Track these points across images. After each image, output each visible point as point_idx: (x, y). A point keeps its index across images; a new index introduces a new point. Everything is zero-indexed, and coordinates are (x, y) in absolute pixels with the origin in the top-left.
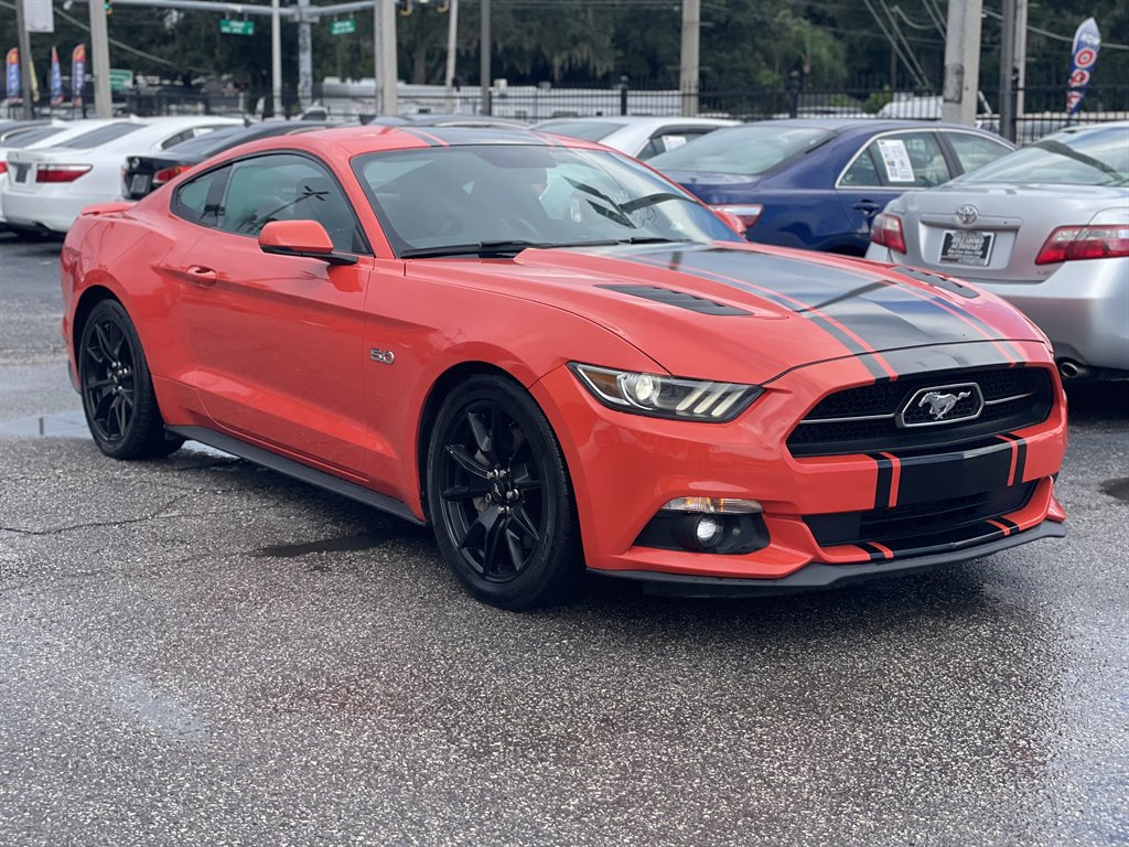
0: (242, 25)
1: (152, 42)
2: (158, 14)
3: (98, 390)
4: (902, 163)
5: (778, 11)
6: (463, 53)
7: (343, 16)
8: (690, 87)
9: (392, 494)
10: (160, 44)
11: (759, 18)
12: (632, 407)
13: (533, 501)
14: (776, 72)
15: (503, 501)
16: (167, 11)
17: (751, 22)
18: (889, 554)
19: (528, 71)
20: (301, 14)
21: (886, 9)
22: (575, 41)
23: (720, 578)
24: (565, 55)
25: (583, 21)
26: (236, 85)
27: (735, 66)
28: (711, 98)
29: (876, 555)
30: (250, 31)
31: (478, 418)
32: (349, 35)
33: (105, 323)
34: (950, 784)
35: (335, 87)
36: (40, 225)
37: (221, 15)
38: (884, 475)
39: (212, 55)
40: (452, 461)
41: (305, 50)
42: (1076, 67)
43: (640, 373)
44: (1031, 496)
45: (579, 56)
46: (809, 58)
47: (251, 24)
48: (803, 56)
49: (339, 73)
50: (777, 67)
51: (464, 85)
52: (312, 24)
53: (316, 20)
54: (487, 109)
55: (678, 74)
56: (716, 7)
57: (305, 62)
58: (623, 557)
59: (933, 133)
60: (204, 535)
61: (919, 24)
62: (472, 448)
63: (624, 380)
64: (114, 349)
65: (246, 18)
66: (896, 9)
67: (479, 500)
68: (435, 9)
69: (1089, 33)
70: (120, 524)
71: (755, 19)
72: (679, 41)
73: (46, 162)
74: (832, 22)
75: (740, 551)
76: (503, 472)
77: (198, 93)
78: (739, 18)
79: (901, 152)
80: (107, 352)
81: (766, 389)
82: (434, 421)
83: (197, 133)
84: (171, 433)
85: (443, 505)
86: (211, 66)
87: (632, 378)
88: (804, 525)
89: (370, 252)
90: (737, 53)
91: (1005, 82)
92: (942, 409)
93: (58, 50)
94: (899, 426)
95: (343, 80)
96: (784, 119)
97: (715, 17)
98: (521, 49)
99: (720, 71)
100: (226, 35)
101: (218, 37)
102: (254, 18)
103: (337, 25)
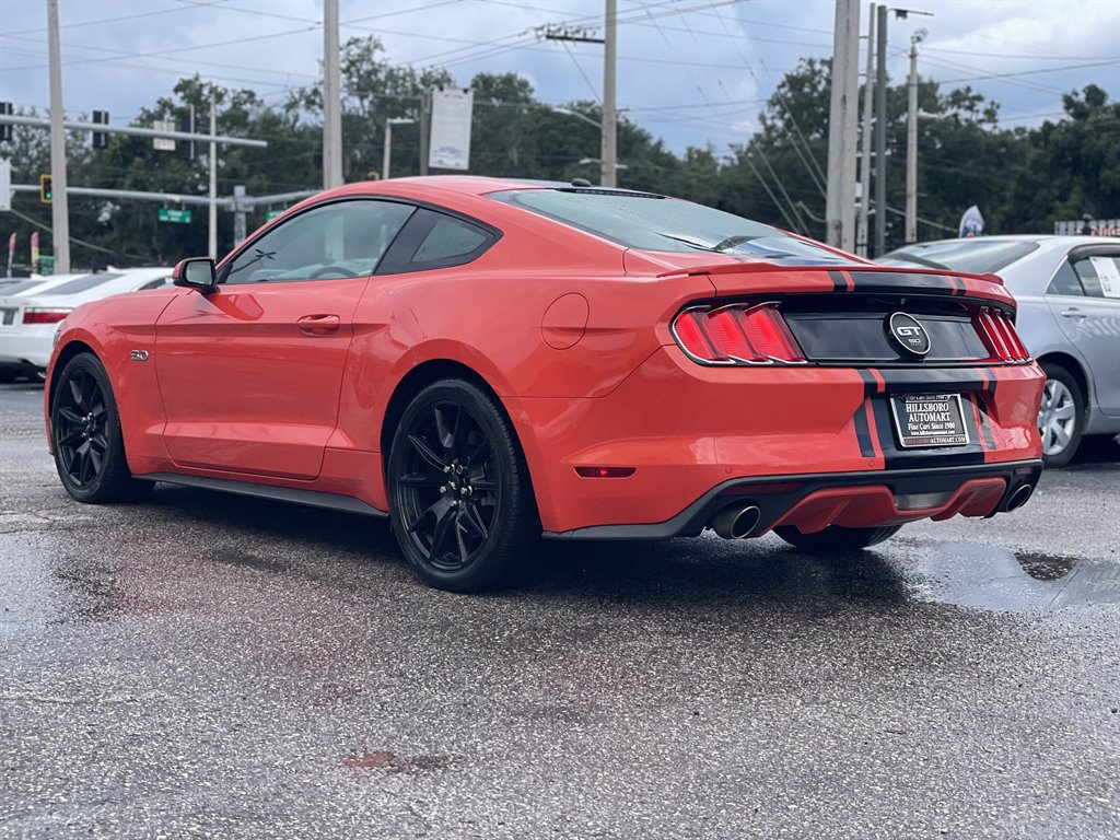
0: (179, 214)
1: (87, 233)
2: (94, 205)
7: (277, 206)
10: (95, 235)
16: (102, 201)
20: (236, 203)
21: (790, 203)
30: (188, 220)
36: (25, 361)
37: (160, 204)
39: (149, 242)
41: (240, 237)
47: (189, 213)
52: (247, 214)
53: (251, 209)
65: (184, 208)
66: (800, 204)
69: (973, 220)
73: (33, 305)
86: (147, 253)
100: (164, 223)
101: (155, 225)
102: (192, 208)
103: (271, 214)
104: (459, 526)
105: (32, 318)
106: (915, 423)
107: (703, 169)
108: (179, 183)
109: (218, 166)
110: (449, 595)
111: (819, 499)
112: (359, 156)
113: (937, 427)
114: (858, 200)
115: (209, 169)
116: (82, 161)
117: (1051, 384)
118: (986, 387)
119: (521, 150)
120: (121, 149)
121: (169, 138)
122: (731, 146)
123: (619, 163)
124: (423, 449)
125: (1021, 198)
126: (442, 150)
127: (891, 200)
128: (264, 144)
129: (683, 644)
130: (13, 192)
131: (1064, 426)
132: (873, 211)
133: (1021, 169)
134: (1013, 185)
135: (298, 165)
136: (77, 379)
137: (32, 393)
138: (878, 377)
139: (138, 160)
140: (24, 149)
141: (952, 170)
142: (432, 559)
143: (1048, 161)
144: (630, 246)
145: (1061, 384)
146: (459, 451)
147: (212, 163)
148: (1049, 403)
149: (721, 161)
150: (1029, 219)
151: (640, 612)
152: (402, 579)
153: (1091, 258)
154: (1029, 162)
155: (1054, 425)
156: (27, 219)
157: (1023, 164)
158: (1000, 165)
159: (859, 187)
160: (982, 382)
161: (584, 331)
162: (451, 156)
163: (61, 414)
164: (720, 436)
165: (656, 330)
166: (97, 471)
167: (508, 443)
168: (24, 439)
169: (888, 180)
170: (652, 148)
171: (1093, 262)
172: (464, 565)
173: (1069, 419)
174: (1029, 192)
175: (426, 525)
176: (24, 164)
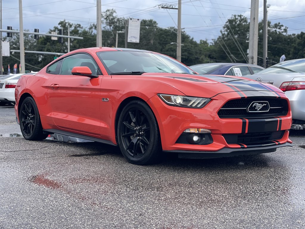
1: (35, 64)
3: (24, 122)
4: (240, 74)
5: (201, 56)
9: (107, 139)
10: (37, 64)
11: (196, 57)
12: (175, 105)
13: (147, 134)
15: (139, 135)
16: (39, 55)
17: (194, 58)
18: (246, 146)
23: (200, 151)
29: (242, 146)
31: (132, 113)
33: (27, 103)
34: (267, 195)
36: (6, 99)
37: (54, 56)
38: (244, 123)
40: (125, 126)
43: (177, 95)
44: (283, 136)
58: (173, 146)
59: (247, 67)
60: (55, 152)
61: (238, 59)
62: (130, 121)
63: (173, 98)
64: (29, 110)
66: (232, 55)
67: (132, 136)
70: (32, 150)
73: (8, 83)
75: (205, 144)
76: (139, 127)
78: (191, 57)
79: (239, 71)
80: (28, 111)
81: (212, 99)
82: (119, 116)
84: (45, 132)
85: (122, 139)
87: (175, 97)
88: (223, 137)
89: (102, 74)
91: (264, 62)
92: (259, 108)
93: (10, 65)
94: (247, 112)
105: (8, 86)
107: (204, 46)
108: (60, 50)
109: (70, 45)
112: (109, 42)
115: (67, 46)
116: (34, 44)
119: (154, 40)
120: (44, 40)
121: (56, 37)
123: (182, 44)
125: (295, 53)
126: (131, 37)
128: (82, 38)
133: (295, 45)
134: (292, 50)
139: (48, 43)
140: (18, 40)
141: (275, 46)
143: (302, 43)
149: (210, 44)
154: (297, 43)
158: (288, 44)
162: (134, 39)
170: (191, 40)
174: (297, 52)
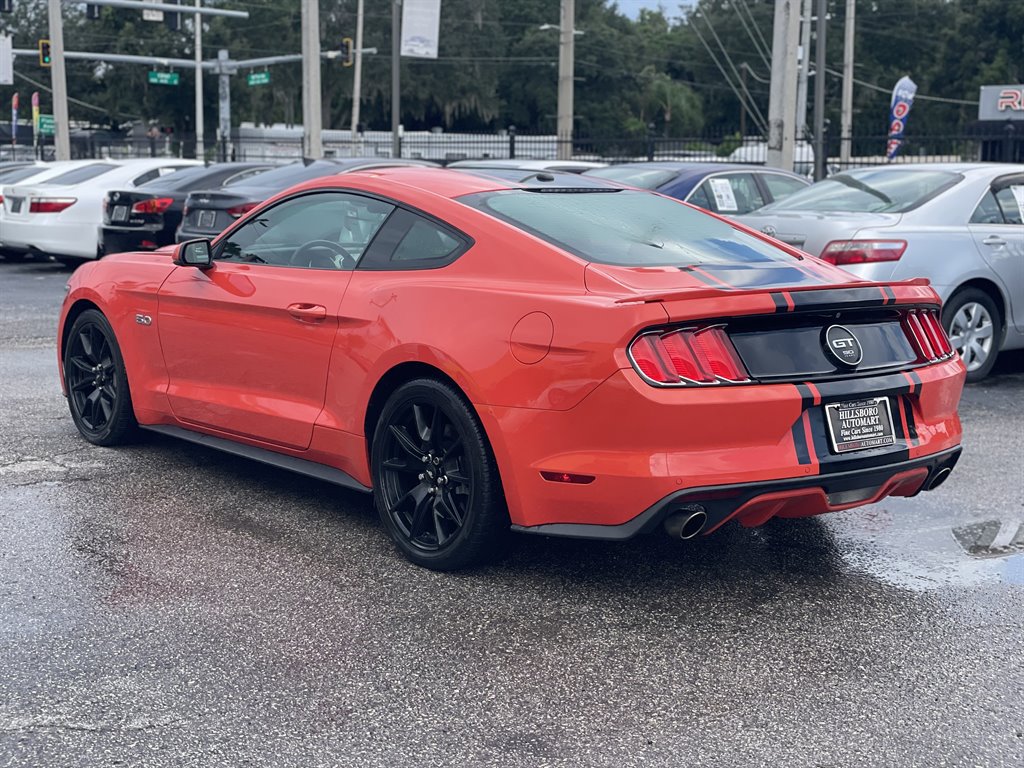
0: (167, 76)
1: (84, 90)
2: (88, 66)
4: (728, 197)
5: (643, 67)
6: (365, 102)
7: (258, 69)
8: (566, 135)
10: (90, 92)
11: (625, 73)
14: (642, 120)
16: (96, 63)
17: (619, 76)
19: (423, 118)
20: (220, 67)
21: (733, 67)
22: (463, 91)
24: (455, 104)
25: (471, 74)
26: (162, 130)
27: (606, 115)
28: (585, 142)
30: (176, 82)
32: (263, 86)
35: (251, 130)
36: (32, 248)
37: (149, 67)
39: (141, 102)
41: (225, 98)
42: (895, 118)
45: (467, 105)
46: (669, 108)
47: (176, 76)
48: (664, 106)
49: (254, 119)
50: (642, 114)
51: (367, 130)
52: (231, 76)
53: (235, 72)
54: (397, 152)
55: (555, 121)
56: (587, 63)
57: (225, 109)
59: (752, 175)
65: (172, 71)
66: (745, 65)
68: (341, 63)
69: (904, 89)
71: (622, 74)
72: (556, 92)
73: (39, 196)
74: (690, 77)
77: (126, 137)
78: (609, 72)
79: (727, 188)
83: (162, 172)
86: (139, 112)
90: (607, 104)
95: (257, 125)
96: (643, 162)
97: (587, 72)
98: (416, 99)
99: (592, 119)
100: (154, 85)
101: (146, 86)
102: (179, 70)
103: (253, 77)
104: (436, 512)
105: (38, 207)
106: (847, 429)
107: (654, 31)
108: (167, 47)
109: (203, 31)
110: (427, 573)
111: (757, 503)
112: (334, 19)
113: (867, 430)
114: (800, 62)
115: (194, 34)
116: (77, 22)
117: (971, 307)
118: (912, 391)
119: (485, 14)
120: (113, 14)
121: (157, 10)
122: (682, 7)
123: (576, 29)
124: (403, 438)
125: (951, 61)
126: (413, 39)
127: (829, 62)
128: (245, 14)
129: (637, 641)
130: (14, 56)
131: (982, 344)
132: (813, 73)
133: (950, 32)
134: (943, 46)
135: (279, 29)
136: (86, 332)
137: (41, 278)
138: (815, 391)
139: (128, 25)
140: (23, 11)
141: (886, 33)
142: (411, 538)
143: (976, 24)
144: (590, 260)
145: (981, 307)
146: (435, 444)
147: (196, 27)
148: (969, 324)
149: (672, 22)
150: (957, 80)
151: (598, 596)
152: (384, 551)
153: (1012, 187)
154: (958, 26)
155: (974, 344)
156: (27, 79)
157: (953, 28)
158: (932, 27)
159: (800, 49)
160: (909, 387)
161: (549, 349)
162: (421, 45)
163: (73, 363)
164: (671, 452)
165: (615, 357)
166: (108, 418)
167: (480, 444)
168: (36, 348)
169: (827, 41)
170: (608, 11)
171: (1014, 191)
172: (441, 548)
173: (987, 337)
174: (957, 55)
175: (406, 506)
176: (23, 26)
